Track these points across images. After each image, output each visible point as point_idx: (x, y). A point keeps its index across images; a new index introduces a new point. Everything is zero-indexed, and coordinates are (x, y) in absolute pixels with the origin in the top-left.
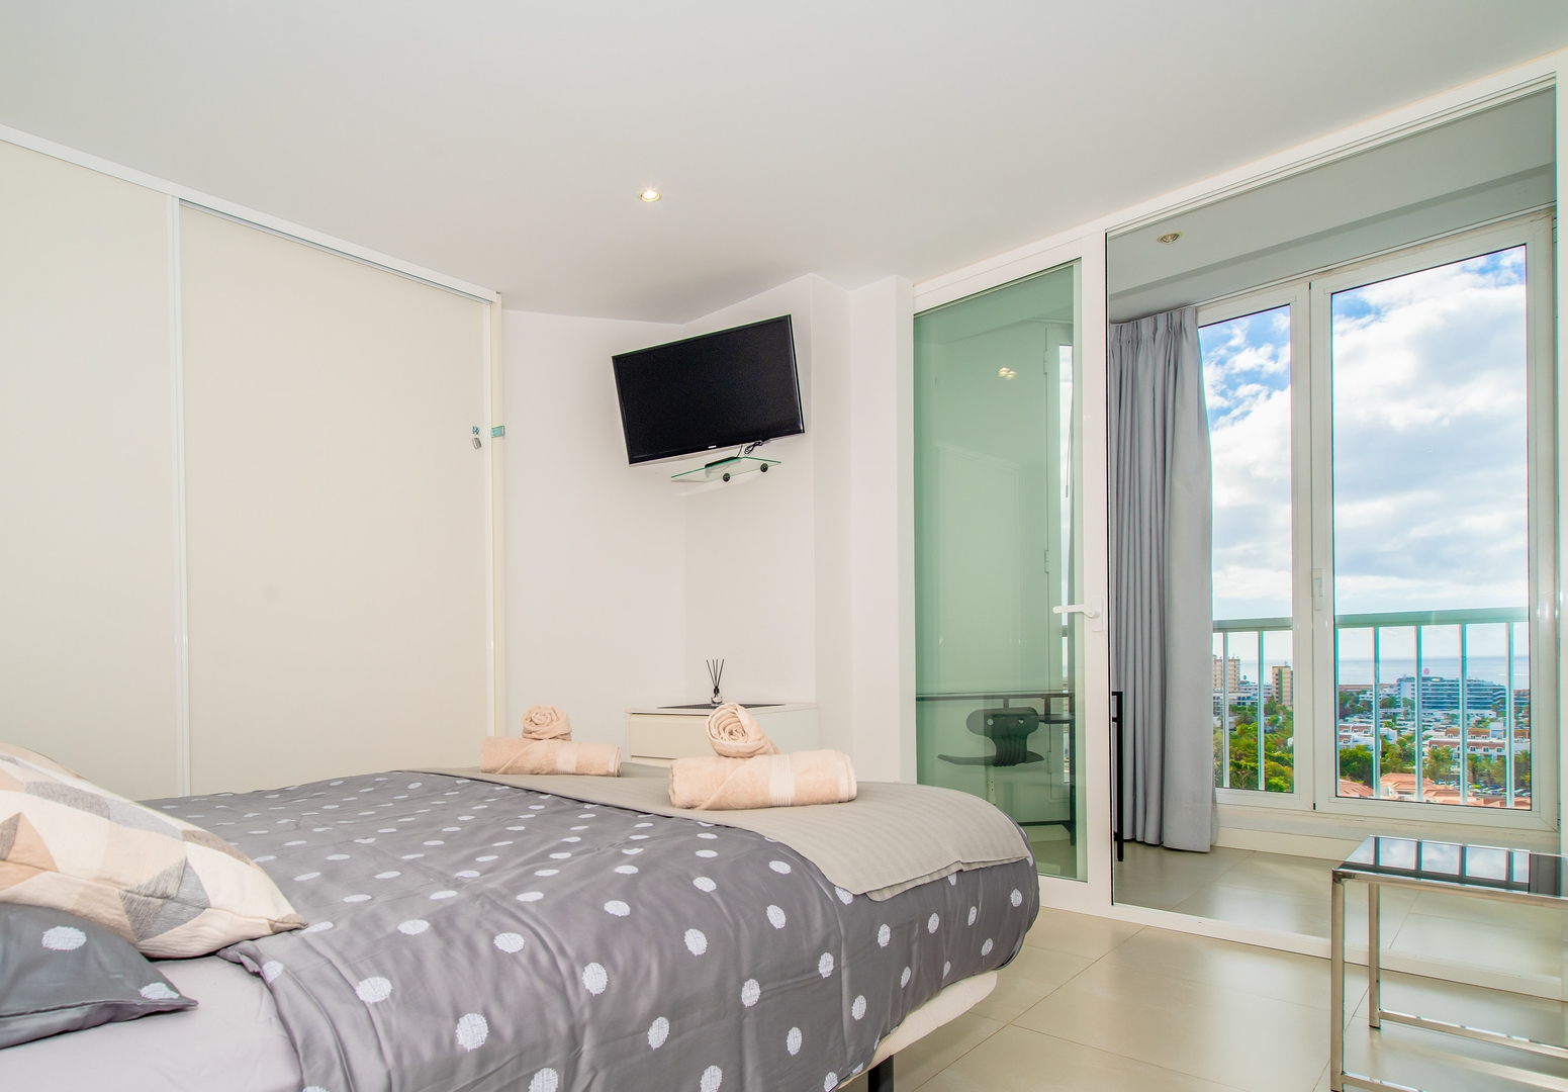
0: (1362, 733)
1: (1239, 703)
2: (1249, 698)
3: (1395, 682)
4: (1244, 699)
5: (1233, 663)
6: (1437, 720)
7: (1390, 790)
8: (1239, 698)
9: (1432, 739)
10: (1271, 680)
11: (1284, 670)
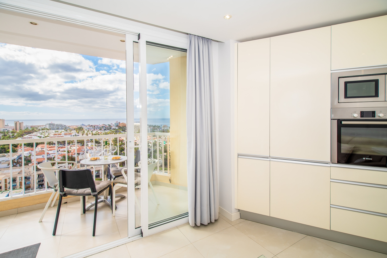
0: (36, 136)
1: (4, 131)
2: (6, 130)
3: (45, 125)
4: (5, 130)
5: (2, 121)
6: (53, 132)
7: (40, 148)
8: (4, 130)
9: (50, 136)
10: (14, 125)
11: (17, 122)
